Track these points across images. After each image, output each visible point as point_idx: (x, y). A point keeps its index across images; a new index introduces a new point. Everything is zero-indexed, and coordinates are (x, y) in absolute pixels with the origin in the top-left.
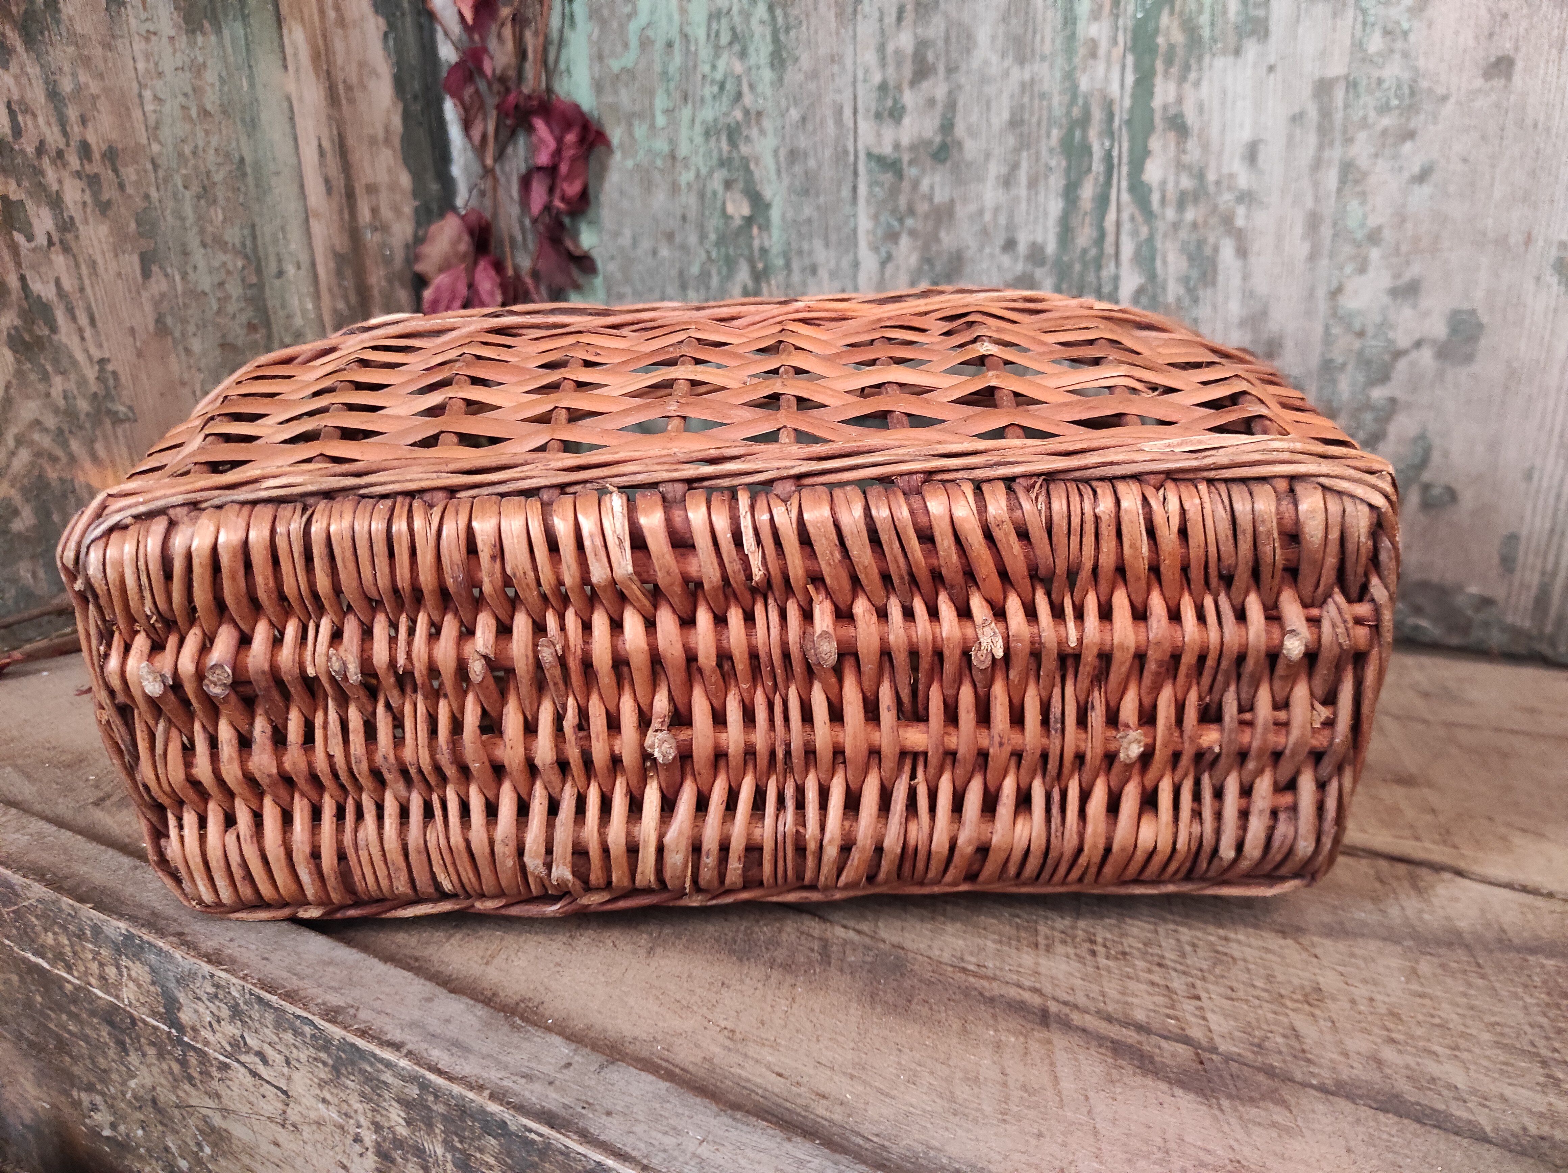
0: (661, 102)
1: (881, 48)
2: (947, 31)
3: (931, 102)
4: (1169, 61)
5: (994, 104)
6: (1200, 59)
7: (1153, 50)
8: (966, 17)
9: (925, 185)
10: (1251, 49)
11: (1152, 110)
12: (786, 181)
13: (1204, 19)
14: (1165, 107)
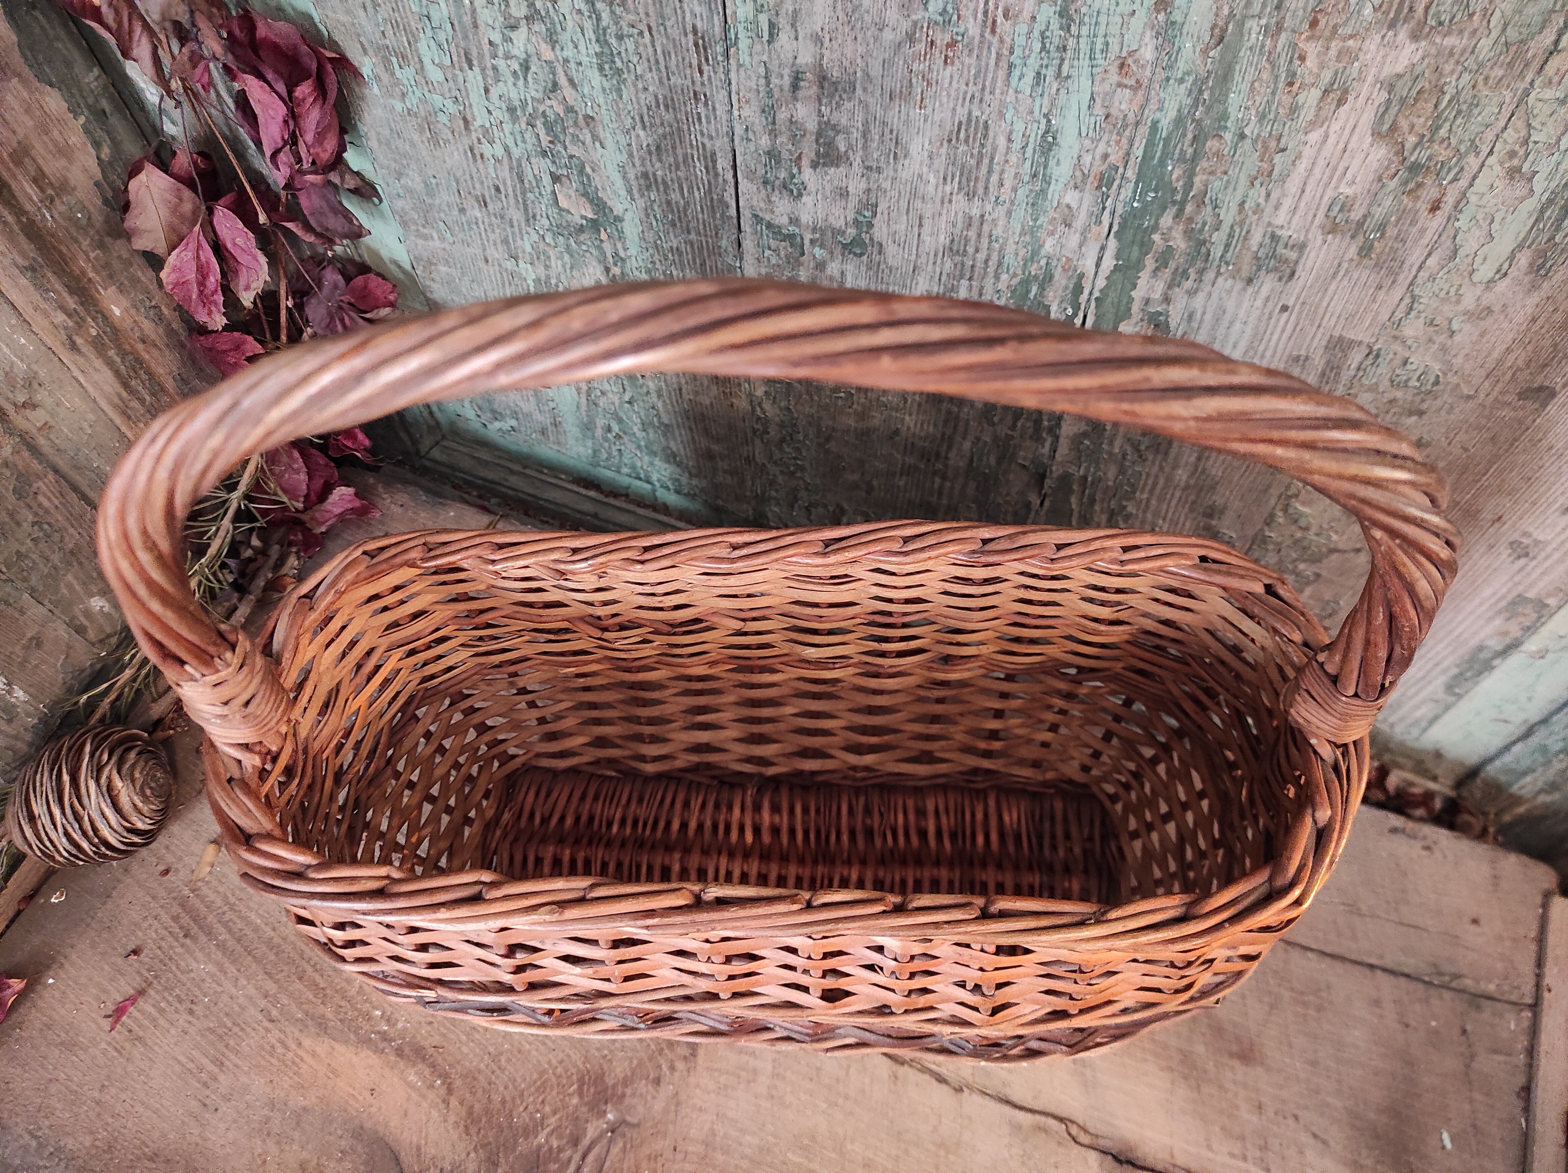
0: (426, 48)
1: (769, 111)
2: (866, 123)
3: (844, 194)
4: (1163, 261)
5: (927, 222)
6: (1201, 272)
7: (1146, 246)
8: (894, 117)
9: (833, 268)
10: (1268, 284)
11: (1131, 300)
12: (641, 203)
13: (1219, 238)
14: (1147, 302)
